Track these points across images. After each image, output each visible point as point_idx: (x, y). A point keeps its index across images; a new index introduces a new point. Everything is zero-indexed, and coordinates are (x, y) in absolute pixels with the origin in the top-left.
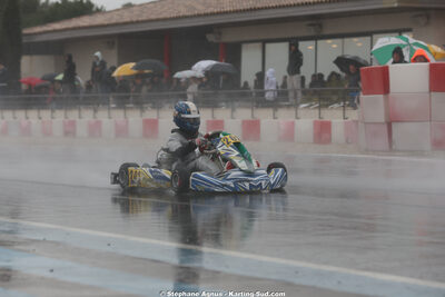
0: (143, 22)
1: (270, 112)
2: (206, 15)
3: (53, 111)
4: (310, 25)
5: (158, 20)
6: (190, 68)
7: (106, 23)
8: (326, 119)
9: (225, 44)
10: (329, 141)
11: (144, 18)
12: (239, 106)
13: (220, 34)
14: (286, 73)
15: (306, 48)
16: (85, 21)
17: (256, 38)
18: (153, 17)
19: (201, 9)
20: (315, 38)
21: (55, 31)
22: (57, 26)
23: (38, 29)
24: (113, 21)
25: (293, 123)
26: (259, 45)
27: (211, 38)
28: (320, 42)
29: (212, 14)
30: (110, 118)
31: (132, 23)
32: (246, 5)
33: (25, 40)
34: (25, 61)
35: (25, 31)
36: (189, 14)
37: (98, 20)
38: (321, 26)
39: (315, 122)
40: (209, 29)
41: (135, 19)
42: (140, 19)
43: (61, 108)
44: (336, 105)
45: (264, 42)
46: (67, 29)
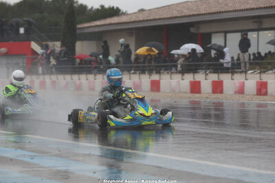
0: (151, 20)
1: (229, 75)
2: (189, 16)
3: (95, 75)
4: (254, 22)
5: (160, 19)
6: (179, 49)
7: (128, 21)
8: (264, 80)
10: (266, 94)
11: (151, 18)
12: (210, 72)
13: (198, 28)
14: (240, 52)
15: (252, 36)
16: (115, 20)
17: (221, 30)
18: (157, 17)
19: (187, 12)
20: (258, 30)
21: (96, 26)
22: (98, 23)
23: (86, 25)
24: (132, 20)
25: (244, 83)
26: (223, 34)
27: (193, 30)
28: (260, 33)
29: (194, 15)
30: (130, 79)
31: (144, 21)
32: (214, 10)
33: (78, 32)
34: (78, 45)
35: (79, 26)
36: (179, 15)
37: (123, 19)
38: (261, 23)
39: (257, 82)
40: (192, 24)
41: (146, 19)
42: (149, 18)
43: (100, 74)
44: (270, 72)
45: (226, 33)
46: (104, 25)
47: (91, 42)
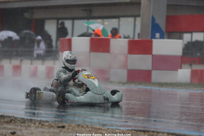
9: (36, 20)
13: (33, 13)
20: (88, 18)
26: (55, 21)
27: (27, 15)
38: (91, 11)
45: (58, 19)
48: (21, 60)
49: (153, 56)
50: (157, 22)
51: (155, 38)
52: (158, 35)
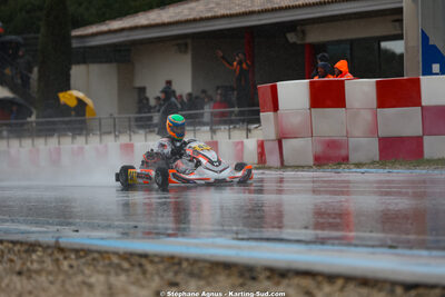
13: (303, 32)
27: (292, 38)
31: (195, 21)
33: (75, 44)
34: (77, 72)
35: (75, 33)
40: (292, 26)
46: (122, 30)
47: (105, 67)
48: (249, 131)
49: (422, 107)
50: (431, 43)
51: (431, 73)
52: (436, 67)
